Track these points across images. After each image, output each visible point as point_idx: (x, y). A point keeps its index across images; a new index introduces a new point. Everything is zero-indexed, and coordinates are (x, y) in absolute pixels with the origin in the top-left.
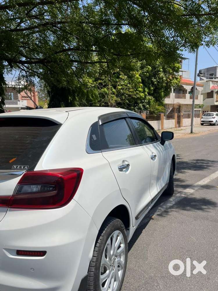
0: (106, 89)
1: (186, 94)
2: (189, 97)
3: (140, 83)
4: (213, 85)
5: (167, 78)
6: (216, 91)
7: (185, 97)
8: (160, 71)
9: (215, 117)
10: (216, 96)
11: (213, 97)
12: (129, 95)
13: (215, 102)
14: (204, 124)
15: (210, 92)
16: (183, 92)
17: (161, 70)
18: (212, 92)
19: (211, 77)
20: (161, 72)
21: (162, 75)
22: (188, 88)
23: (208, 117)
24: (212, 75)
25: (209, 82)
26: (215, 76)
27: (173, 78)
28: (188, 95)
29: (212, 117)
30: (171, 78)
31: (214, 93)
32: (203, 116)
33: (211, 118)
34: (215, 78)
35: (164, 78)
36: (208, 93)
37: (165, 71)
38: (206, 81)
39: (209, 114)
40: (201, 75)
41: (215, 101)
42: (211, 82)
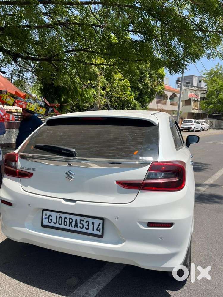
0: (94, 90)
1: (167, 100)
2: (170, 104)
3: (129, 87)
4: (190, 93)
5: (152, 84)
6: (193, 99)
7: (166, 102)
8: (145, 76)
9: (194, 124)
10: (193, 104)
11: (190, 105)
12: (118, 98)
13: (192, 110)
14: (183, 130)
15: (188, 99)
16: (164, 97)
17: (148, 75)
18: (190, 99)
19: (188, 85)
20: (147, 77)
21: (147, 80)
22: (169, 94)
23: (187, 123)
24: (188, 83)
25: (187, 90)
26: (191, 84)
27: (158, 84)
28: (168, 101)
29: (191, 123)
30: (156, 84)
31: (192, 101)
32: (182, 123)
33: (190, 125)
34: (192, 87)
35: (149, 84)
36: (186, 100)
37: (150, 77)
38: (185, 89)
39: (188, 121)
40: (179, 82)
41: (192, 108)
42: (189, 90)
